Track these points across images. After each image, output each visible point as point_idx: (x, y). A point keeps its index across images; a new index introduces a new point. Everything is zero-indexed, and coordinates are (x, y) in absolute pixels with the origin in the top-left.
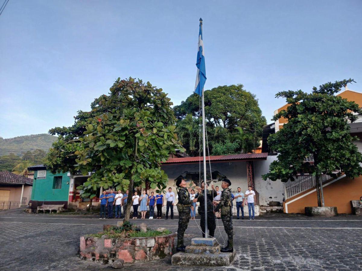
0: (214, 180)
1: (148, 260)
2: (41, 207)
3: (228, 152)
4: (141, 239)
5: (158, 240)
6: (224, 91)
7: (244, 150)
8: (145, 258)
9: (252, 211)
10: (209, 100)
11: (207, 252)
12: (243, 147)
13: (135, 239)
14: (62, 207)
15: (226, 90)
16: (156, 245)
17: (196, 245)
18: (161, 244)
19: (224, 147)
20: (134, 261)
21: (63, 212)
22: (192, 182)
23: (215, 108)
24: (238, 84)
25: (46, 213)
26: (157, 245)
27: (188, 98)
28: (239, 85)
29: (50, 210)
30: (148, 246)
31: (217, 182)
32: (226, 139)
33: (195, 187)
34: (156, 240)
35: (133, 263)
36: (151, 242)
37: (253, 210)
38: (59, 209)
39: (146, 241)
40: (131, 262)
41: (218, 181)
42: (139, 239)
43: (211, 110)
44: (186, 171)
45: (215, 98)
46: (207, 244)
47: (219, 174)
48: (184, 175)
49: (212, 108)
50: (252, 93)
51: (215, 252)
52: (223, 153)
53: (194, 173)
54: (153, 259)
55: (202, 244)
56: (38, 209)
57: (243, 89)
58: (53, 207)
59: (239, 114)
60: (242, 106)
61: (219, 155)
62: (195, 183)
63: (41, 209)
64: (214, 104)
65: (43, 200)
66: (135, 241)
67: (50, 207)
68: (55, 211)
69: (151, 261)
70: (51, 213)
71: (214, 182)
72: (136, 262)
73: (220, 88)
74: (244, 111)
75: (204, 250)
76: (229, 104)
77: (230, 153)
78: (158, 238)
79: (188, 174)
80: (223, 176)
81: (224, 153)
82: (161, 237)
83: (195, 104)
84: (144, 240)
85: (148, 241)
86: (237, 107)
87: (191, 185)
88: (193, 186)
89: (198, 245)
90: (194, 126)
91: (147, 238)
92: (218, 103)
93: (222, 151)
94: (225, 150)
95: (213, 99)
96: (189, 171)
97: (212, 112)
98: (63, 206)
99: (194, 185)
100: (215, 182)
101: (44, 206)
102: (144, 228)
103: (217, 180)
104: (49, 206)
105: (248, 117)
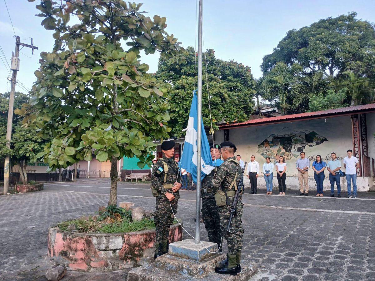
0: (310, 144)
1: (111, 268)
2: (129, 176)
3: (331, 106)
4: (99, 237)
5: (129, 239)
6: (328, 25)
7: (355, 102)
8: (104, 265)
9: (352, 186)
10: (305, 40)
11: (185, 272)
12: (353, 97)
13: (90, 237)
14: (147, 176)
15: (330, 23)
16: (124, 246)
17: (174, 255)
18: (135, 245)
19: (325, 99)
20: (89, 269)
21: (148, 180)
22: (281, 147)
23: (313, 49)
24: (349, 13)
25: (133, 181)
26: (127, 246)
27: (280, 42)
28: (351, 13)
29: (137, 178)
30: (111, 247)
31: (314, 146)
32: (329, 88)
33: (284, 153)
34: (126, 239)
35: (88, 271)
36: (116, 242)
37: (353, 184)
38: (144, 178)
39: (108, 240)
40: (85, 269)
41: (315, 144)
42: (96, 236)
43: (308, 53)
44: (273, 134)
45: (314, 36)
46: (190, 255)
47: (317, 136)
48: (270, 139)
49: (309, 50)
50: (371, 22)
51: (195, 274)
52: (322, 107)
53: (283, 136)
54: (120, 267)
55: (183, 255)
56: (126, 178)
57: (357, 18)
58: (140, 175)
59: (349, 53)
60: (354, 41)
61: (317, 110)
62: (284, 148)
63: (129, 178)
64: (311, 44)
65: (131, 169)
66: (90, 239)
67: (137, 176)
68: (140, 179)
69: (116, 270)
70: (137, 181)
71: (309, 146)
72: (92, 269)
73: (323, 21)
74: (357, 49)
75: (179, 266)
76: (333, 40)
77: (334, 106)
78: (129, 236)
79: (275, 138)
80: (321, 138)
81: (324, 107)
82: (137, 234)
83: (288, 48)
84: (104, 238)
85: (111, 240)
86: (345, 44)
87: (279, 151)
88: (282, 152)
89: (177, 256)
90: (285, 77)
91: (109, 236)
92: (318, 42)
93: (321, 105)
94: (325, 103)
95: (311, 38)
96: (276, 134)
97: (309, 55)
98: (148, 174)
99: (284, 151)
100: (311, 146)
101: (132, 174)
102: (137, 214)
103: (313, 144)
104: (136, 174)
105: (362, 56)
